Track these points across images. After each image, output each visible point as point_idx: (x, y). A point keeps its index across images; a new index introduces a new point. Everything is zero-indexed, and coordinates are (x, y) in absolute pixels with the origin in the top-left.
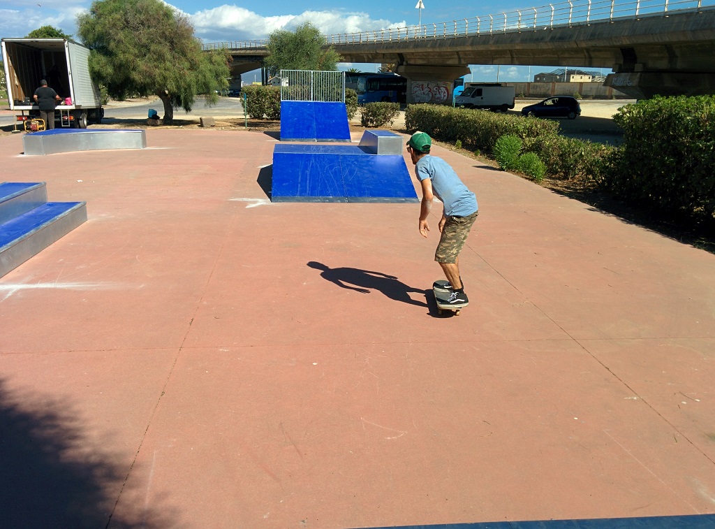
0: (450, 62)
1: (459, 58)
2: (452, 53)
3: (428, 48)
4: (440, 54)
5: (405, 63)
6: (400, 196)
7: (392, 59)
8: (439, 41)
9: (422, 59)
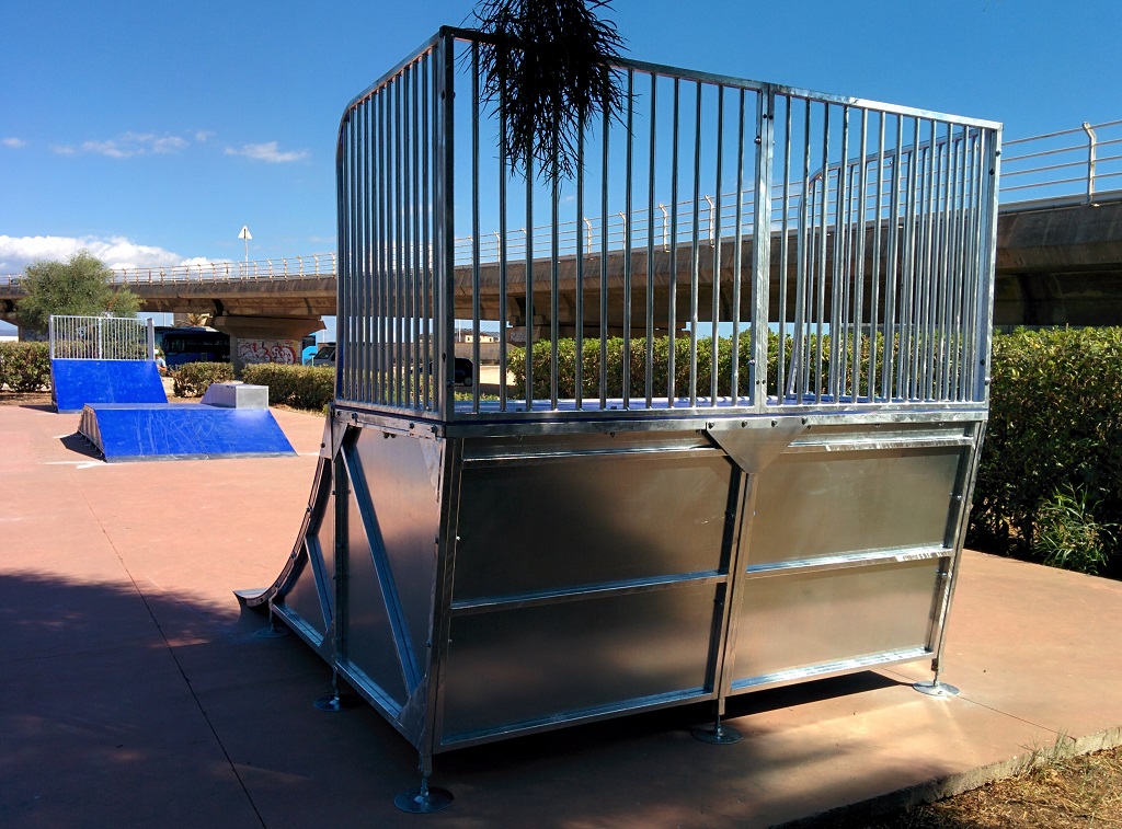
0: (295, 312)
1: (309, 308)
2: (298, 300)
3: (263, 292)
4: (280, 302)
5: (224, 313)
6: (273, 451)
7: (204, 307)
8: (277, 284)
9: (253, 307)
